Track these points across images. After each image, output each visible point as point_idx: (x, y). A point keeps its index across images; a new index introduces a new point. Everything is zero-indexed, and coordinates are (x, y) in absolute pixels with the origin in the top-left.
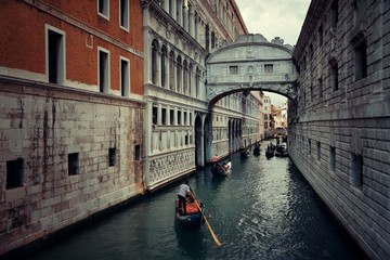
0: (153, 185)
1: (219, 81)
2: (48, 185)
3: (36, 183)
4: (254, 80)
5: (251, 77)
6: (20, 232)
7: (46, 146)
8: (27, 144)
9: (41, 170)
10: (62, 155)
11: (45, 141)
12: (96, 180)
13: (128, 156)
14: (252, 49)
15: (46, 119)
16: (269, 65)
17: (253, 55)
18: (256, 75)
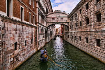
0: (39, 48)
1: (50, 22)
2: (22, 49)
3: (20, 49)
4: (59, 22)
5: (58, 21)
6: (17, 62)
7: (21, 39)
8: (18, 38)
9: (20, 45)
10: (24, 41)
11: (21, 37)
12: (29, 48)
13: (35, 41)
14: (58, 14)
15: (21, 31)
16: (62, 18)
17: (58, 15)
18: (59, 20)
